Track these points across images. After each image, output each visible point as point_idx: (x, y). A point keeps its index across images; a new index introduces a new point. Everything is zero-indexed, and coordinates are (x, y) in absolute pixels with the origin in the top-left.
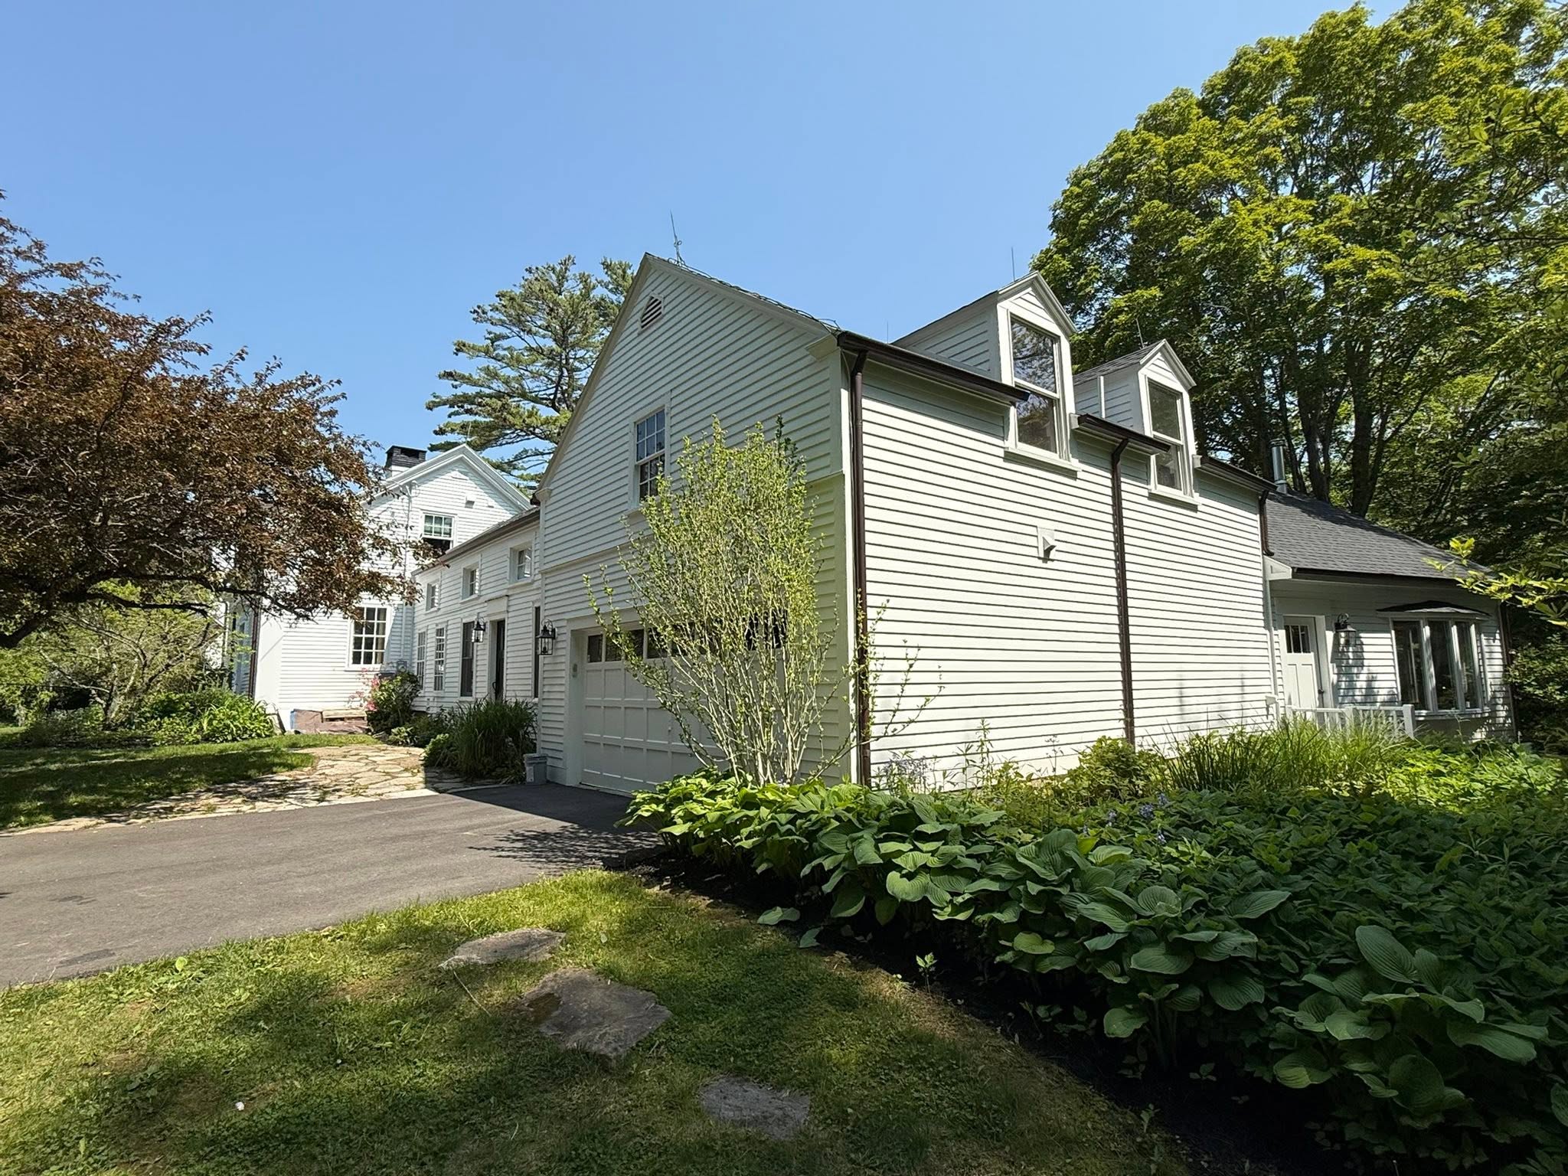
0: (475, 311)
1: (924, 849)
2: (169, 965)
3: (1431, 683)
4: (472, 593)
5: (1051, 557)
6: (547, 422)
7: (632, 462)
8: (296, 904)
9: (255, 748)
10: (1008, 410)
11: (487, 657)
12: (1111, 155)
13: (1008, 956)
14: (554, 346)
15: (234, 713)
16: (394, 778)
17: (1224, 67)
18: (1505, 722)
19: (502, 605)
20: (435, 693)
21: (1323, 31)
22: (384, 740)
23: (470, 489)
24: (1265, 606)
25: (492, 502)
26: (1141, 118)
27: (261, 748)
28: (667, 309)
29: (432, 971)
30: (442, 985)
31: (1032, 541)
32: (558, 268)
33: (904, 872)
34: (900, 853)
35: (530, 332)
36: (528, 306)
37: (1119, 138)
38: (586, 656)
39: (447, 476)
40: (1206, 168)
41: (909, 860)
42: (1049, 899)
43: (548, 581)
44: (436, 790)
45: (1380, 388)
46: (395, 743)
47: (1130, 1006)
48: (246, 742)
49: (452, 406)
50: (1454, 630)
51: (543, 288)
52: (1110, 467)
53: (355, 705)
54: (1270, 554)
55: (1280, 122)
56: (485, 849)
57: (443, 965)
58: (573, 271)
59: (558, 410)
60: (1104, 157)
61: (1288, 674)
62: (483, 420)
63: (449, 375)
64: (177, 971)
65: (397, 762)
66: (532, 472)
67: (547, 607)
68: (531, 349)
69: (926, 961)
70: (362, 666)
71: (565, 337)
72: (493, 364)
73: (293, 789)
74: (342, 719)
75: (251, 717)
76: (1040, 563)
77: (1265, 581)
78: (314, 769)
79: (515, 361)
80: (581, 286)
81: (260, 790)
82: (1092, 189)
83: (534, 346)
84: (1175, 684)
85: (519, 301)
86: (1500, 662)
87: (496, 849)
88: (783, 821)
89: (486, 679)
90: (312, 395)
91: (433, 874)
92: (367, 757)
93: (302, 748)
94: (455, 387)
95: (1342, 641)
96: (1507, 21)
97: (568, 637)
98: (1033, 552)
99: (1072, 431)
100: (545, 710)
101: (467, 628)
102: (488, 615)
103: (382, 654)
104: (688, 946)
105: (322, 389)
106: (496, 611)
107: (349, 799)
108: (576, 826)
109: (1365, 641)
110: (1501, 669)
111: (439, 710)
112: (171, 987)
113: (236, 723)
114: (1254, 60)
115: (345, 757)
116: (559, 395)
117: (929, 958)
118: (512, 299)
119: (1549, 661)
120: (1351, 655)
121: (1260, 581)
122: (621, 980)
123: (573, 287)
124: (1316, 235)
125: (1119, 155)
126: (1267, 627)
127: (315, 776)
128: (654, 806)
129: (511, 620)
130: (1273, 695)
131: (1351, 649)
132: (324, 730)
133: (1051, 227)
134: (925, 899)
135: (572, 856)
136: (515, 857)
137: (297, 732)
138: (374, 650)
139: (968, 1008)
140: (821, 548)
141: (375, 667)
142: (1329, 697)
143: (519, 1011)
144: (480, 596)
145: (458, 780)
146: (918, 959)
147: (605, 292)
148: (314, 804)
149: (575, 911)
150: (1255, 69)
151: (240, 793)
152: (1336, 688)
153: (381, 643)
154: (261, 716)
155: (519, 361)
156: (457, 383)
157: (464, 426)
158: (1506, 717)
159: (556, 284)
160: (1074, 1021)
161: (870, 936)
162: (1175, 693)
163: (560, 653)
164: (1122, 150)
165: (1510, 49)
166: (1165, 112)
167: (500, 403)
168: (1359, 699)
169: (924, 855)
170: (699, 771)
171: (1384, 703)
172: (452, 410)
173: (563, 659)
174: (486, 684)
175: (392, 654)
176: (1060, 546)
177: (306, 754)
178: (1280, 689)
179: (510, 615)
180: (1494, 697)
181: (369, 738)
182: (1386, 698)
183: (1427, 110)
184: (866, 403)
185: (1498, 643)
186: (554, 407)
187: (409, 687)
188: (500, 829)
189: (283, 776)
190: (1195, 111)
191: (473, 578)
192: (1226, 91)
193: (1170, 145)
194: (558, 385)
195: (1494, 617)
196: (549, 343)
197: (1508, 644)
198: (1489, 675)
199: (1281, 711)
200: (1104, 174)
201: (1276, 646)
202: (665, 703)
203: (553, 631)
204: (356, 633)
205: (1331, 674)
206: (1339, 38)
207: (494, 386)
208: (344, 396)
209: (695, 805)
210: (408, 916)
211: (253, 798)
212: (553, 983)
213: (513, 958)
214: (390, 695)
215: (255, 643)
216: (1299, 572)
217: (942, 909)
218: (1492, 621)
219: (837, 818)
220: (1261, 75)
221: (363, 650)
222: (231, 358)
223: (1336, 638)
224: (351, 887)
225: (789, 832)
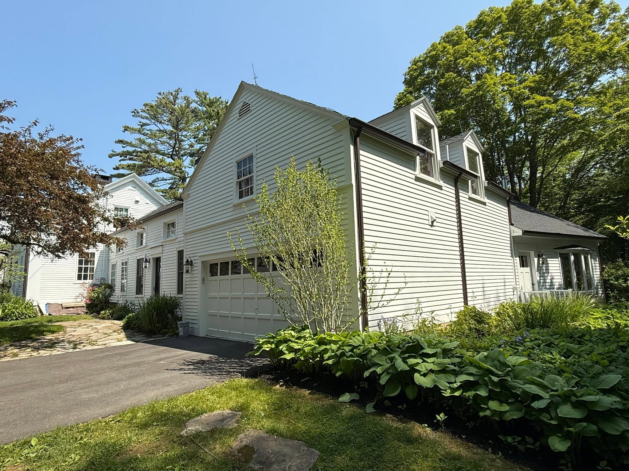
0: (133, 112)
1: (429, 362)
2: (27, 443)
3: (575, 280)
4: (142, 244)
5: (434, 225)
6: (169, 164)
7: (235, 180)
8: (87, 404)
9: (29, 323)
10: (416, 158)
11: (151, 275)
12: (429, 53)
13: (488, 413)
14: (172, 129)
15: (17, 306)
16: (109, 335)
17: (475, 18)
18: (601, 296)
19: (160, 250)
20: (121, 294)
21: (516, 5)
22: (96, 317)
23: (137, 195)
24: (511, 247)
25: (148, 201)
26: (442, 37)
27: (32, 323)
28: (253, 108)
29: (178, 437)
30: (185, 444)
31: (426, 217)
32: (174, 93)
33: (422, 373)
34: (418, 364)
35: (161, 122)
36: (159, 111)
37: (433, 45)
38: (209, 274)
39: (126, 188)
40: (473, 60)
41: (423, 367)
42: (502, 383)
43: (188, 238)
44: (134, 341)
45: (543, 156)
46: (103, 318)
47: (560, 435)
48: (24, 320)
49: (121, 157)
50: (583, 257)
51: (167, 102)
52: (454, 185)
53: (79, 300)
54: (512, 225)
55: (502, 42)
56: (175, 370)
57: (183, 433)
58: (181, 95)
59: (174, 160)
60: (426, 54)
61: (520, 276)
62: (138, 163)
63: (121, 142)
64: (32, 446)
65: (109, 328)
66: (162, 188)
67: (187, 250)
68: (160, 130)
69: (441, 417)
70: (82, 281)
71: (177, 126)
72: (142, 137)
73: (57, 343)
74: (73, 307)
75: (25, 308)
76: (429, 227)
77: (511, 236)
78: (65, 332)
79: (153, 136)
80: (185, 102)
81: (40, 344)
82: (421, 67)
83: (162, 129)
84: (481, 282)
85: (155, 108)
86: (599, 270)
87: (181, 369)
88: (347, 350)
89: (150, 286)
90: (68, 145)
91: (154, 384)
92: (92, 326)
93: (55, 322)
94: (124, 147)
95: (541, 262)
96: (589, 5)
97: (200, 265)
98: (427, 222)
99: (440, 168)
100: (187, 300)
101: (139, 261)
102: (151, 255)
103: (93, 274)
104: (309, 415)
105: (73, 143)
106: (156, 253)
107: (89, 348)
108: (216, 356)
109: (549, 262)
110: (599, 273)
111: (125, 302)
112: (32, 455)
113: (18, 311)
114: (489, 16)
115: (80, 326)
116: (174, 153)
117: (442, 415)
118: (152, 107)
119: (618, 270)
120: (544, 268)
121: (509, 236)
122: (280, 435)
123: (181, 102)
124: (519, 90)
125: (434, 53)
126: (512, 256)
127: (67, 336)
128: (269, 345)
129: (164, 257)
130: (515, 286)
131: (544, 266)
132: (64, 313)
133: (404, 83)
134: (436, 386)
135: (223, 372)
136: (193, 373)
137: (50, 315)
138: (89, 273)
139: (468, 440)
140: (342, 220)
141: (89, 281)
142: (536, 286)
143: (234, 456)
144: (146, 246)
145: (143, 335)
146: (437, 416)
147: (197, 105)
148: (71, 350)
149: (241, 400)
150: (489, 19)
151: (29, 346)
152: (539, 282)
153: (92, 270)
154: (29, 306)
155: (155, 136)
156: (125, 145)
157: (129, 166)
158: (602, 294)
159: (173, 101)
160: (528, 443)
161: (405, 406)
162: (481, 286)
163: (195, 272)
164: (434, 51)
165: (592, 17)
166: (452, 36)
167: (146, 155)
168: (548, 287)
169: (429, 364)
170: (289, 327)
171: (558, 289)
172: (121, 158)
173: (197, 275)
174: (150, 289)
175: (98, 275)
176: (438, 220)
177: (59, 325)
178: (518, 283)
179: (163, 255)
180: (597, 285)
181: (89, 316)
182: (558, 286)
183: (562, 39)
184: (361, 152)
185: (598, 262)
186: (172, 158)
187: (108, 291)
188: (178, 359)
189: (49, 337)
190: (465, 36)
191: (142, 237)
192: (476, 28)
193: (455, 49)
194: (174, 148)
195: (596, 252)
196: (170, 128)
197: (602, 263)
198: (595, 276)
199: (519, 293)
200: (427, 61)
201: (516, 264)
202: (270, 294)
203: (192, 261)
204: (79, 265)
205: (537, 277)
206: (523, 8)
207: (143, 147)
208: (83, 146)
209: (293, 344)
210: (152, 407)
211: (37, 349)
212: (246, 439)
213: (219, 426)
214: (98, 295)
215: (26, 270)
216: (525, 232)
217: (446, 390)
218: (595, 253)
219: (376, 348)
220: (491, 22)
221: (83, 273)
222: (30, 124)
223: (539, 261)
224: (112, 394)
225: (351, 356)
